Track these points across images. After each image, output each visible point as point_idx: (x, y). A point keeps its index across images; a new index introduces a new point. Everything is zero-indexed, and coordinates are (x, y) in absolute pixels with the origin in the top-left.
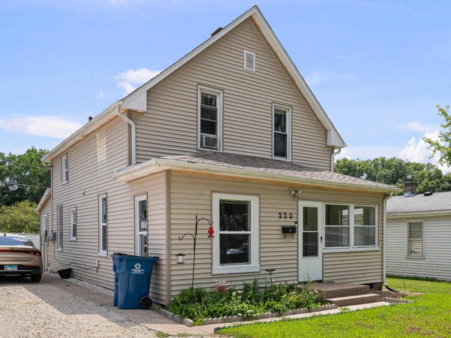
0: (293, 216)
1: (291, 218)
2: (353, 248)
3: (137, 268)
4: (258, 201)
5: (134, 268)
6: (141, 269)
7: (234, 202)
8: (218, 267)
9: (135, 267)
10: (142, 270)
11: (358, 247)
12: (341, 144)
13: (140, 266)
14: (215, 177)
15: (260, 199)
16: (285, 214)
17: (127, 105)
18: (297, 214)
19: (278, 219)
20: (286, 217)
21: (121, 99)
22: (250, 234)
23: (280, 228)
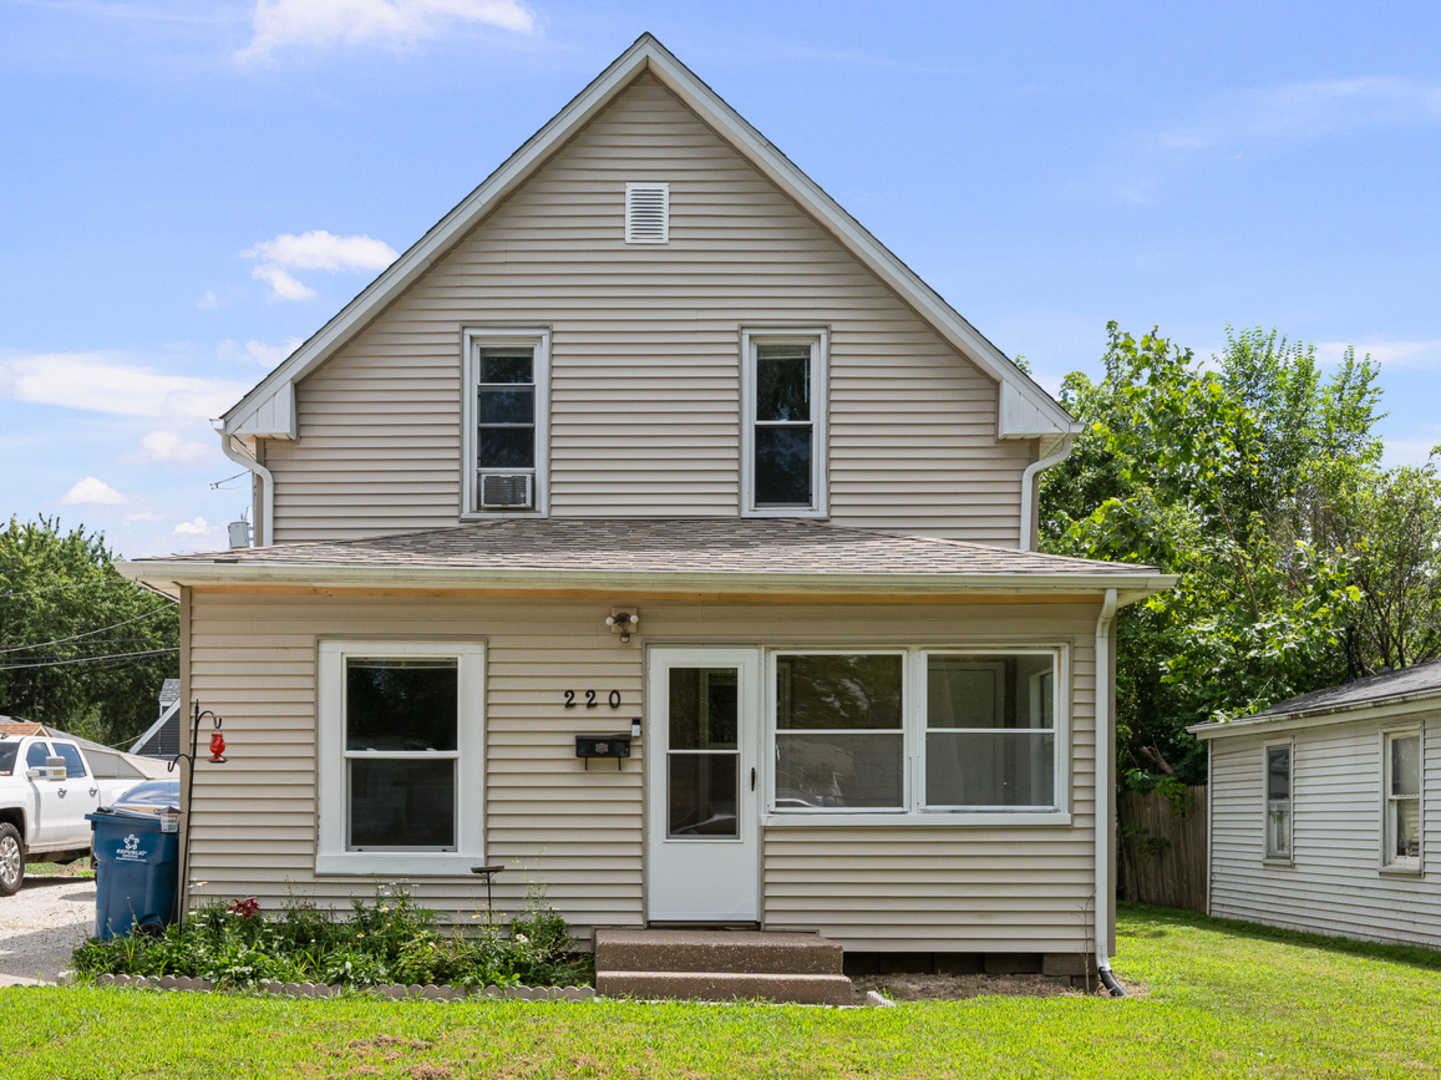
0: (622, 702)
1: (614, 706)
2: (926, 812)
3: (128, 847)
4: (483, 656)
5: (123, 846)
6: (138, 850)
7: (409, 663)
8: (338, 855)
9: (125, 844)
10: (141, 853)
11: (953, 812)
12: (1055, 425)
13: (137, 840)
14: (331, 595)
15: (488, 650)
16: (591, 693)
17: (240, 427)
18: (644, 692)
19: (561, 712)
20: (596, 704)
21: (221, 415)
22: (456, 759)
23: (571, 740)
